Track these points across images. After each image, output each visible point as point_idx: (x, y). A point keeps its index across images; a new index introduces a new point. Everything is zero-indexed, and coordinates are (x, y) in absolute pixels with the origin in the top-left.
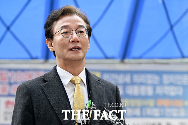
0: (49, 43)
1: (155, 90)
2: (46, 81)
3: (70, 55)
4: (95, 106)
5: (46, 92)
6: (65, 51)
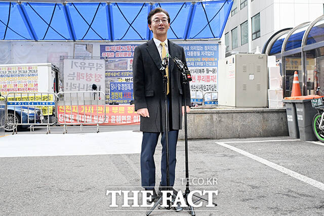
0: (149, 26)
1: (201, 53)
3: (159, 32)
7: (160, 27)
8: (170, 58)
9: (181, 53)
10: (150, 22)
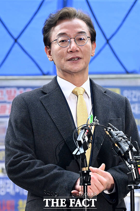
0: (47, 51)
2: (45, 94)
3: (68, 66)
4: (98, 121)
5: (46, 105)
6: (63, 61)
7: (70, 56)
8: (96, 126)
9: (122, 111)
10: (48, 43)
